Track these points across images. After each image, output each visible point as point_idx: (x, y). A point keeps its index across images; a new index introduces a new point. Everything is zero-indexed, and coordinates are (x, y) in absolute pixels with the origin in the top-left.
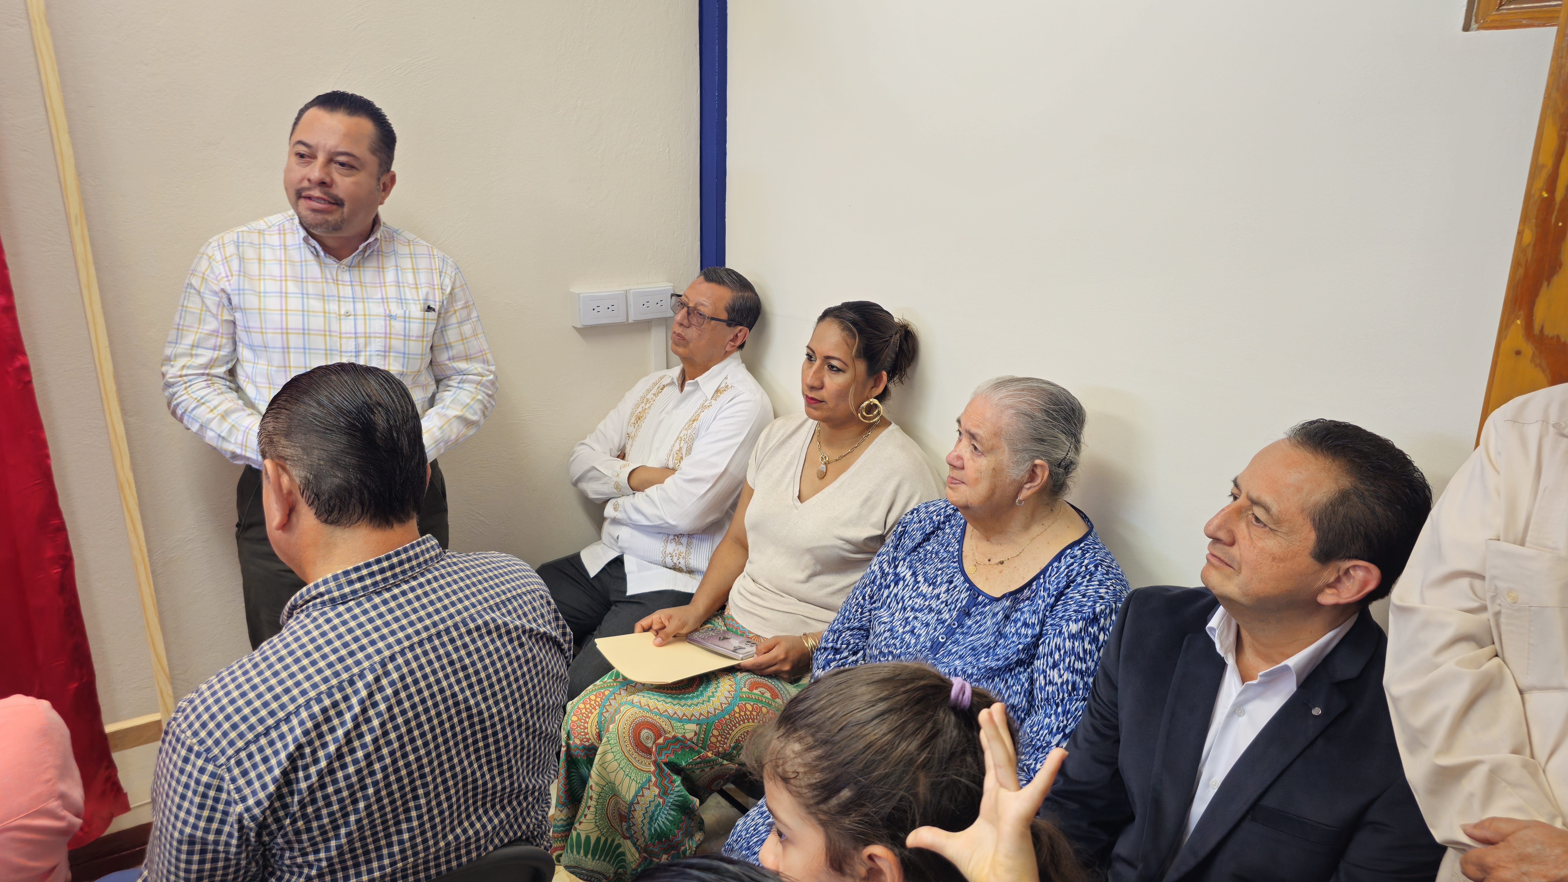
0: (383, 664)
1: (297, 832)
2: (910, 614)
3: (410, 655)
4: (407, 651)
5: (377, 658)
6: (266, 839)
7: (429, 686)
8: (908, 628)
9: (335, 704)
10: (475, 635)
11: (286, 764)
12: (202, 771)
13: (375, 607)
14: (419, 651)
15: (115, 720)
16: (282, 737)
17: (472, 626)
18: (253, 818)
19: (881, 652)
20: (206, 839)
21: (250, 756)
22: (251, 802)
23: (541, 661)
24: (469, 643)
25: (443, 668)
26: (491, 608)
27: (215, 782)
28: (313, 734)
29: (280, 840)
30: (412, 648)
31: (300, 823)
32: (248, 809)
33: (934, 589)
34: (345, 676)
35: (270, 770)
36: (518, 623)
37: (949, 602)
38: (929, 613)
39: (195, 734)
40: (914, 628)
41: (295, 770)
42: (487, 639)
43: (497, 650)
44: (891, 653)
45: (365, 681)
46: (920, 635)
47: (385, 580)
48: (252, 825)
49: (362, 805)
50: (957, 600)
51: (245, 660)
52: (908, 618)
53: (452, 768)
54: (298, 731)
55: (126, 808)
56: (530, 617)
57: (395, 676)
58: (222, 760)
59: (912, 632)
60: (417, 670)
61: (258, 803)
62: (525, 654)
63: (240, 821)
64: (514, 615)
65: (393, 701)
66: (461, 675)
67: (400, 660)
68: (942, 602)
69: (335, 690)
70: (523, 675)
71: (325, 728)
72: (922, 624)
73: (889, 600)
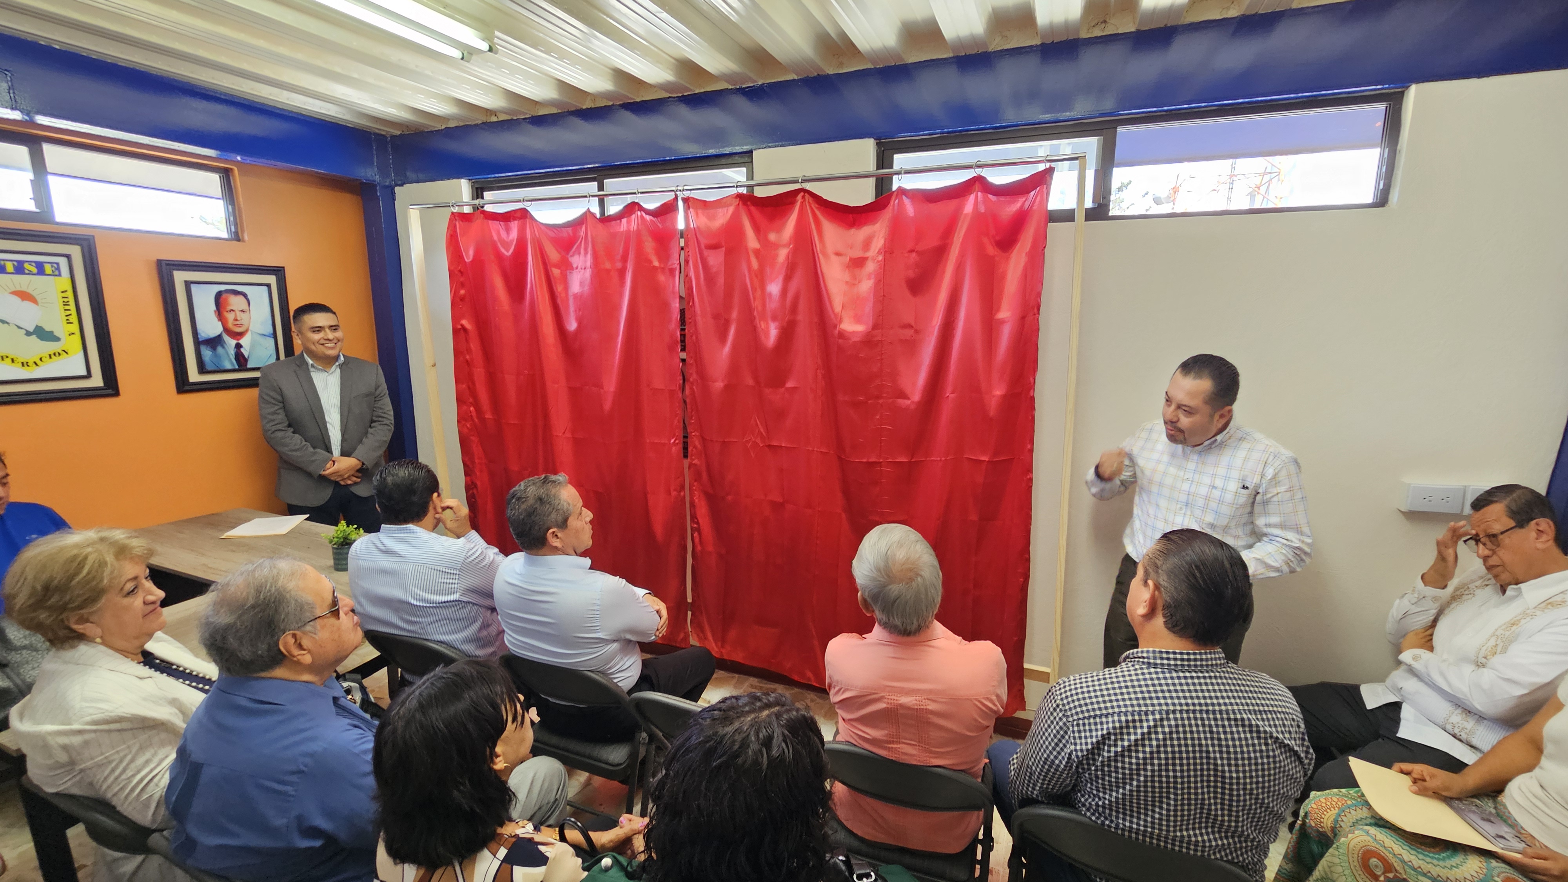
0: (1167, 712)
1: (1097, 777)
3: (1185, 716)
5: (1165, 708)
6: (1081, 770)
9: (1134, 721)
10: (1233, 723)
11: (1100, 739)
12: (1060, 719)
13: (1172, 679)
16: (1102, 723)
18: (1077, 756)
21: (1084, 725)
22: (1078, 747)
24: (1227, 727)
25: (1205, 732)
27: (1065, 728)
28: (1118, 731)
29: (1087, 776)
30: (1187, 712)
31: (1099, 773)
32: (1076, 751)
34: (1144, 709)
35: (1091, 737)
39: (1062, 699)
41: (1104, 744)
42: (1241, 730)
43: (1246, 739)
45: (1154, 717)
48: (1076, 759)
49: (1135, 783)
51: (1095, 674)
54: (1111, 725)
55: (1024, 708)
57: (1172, 723)
58: (1071, 719)
60: (1187, 726)
61: (1082, 750)
63: (1070, 754)
64: (1267, 724)
65: (1168, 736)
67: (1178, 716)
69: (1136, 714)
71: (1125, 731)
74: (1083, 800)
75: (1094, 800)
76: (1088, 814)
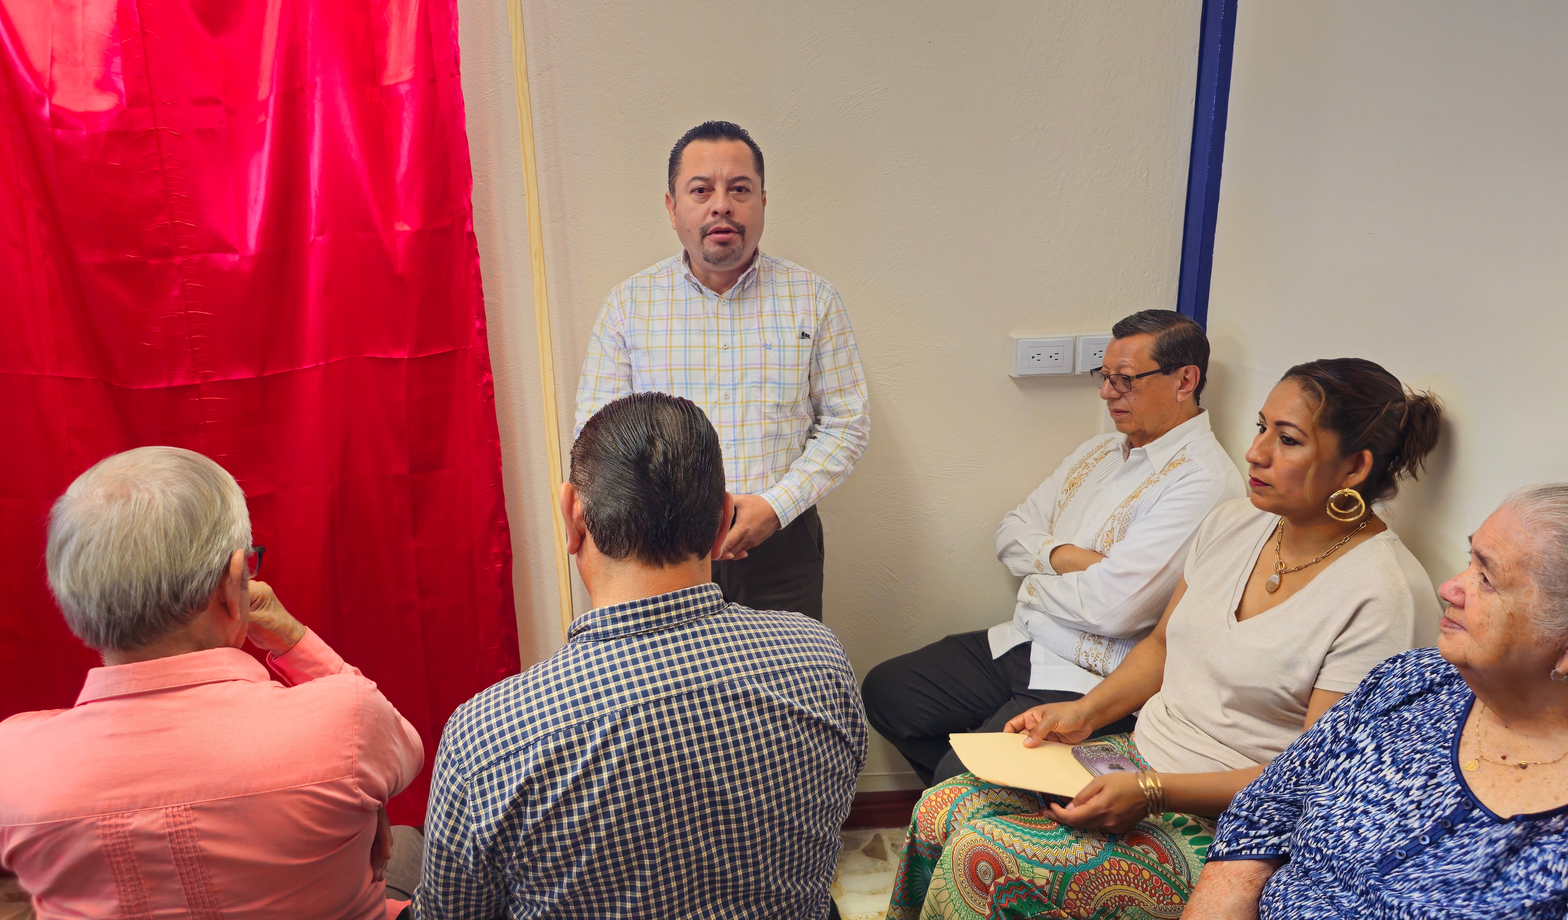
0: (624, 715)
2: (1359, 805)
3: (653, 711)
4: (651, 705)
5: (619, 707)
6: (499, 865)
8: (1350, 824)
9: (570, 745)
10: (731, 704)
11: (517, 794)
13: (632, 651)
14: (664, 708)
16: (518, 766)
17: (729, 693)
18: (484, 841)
19: (1306, 845)
21: (490, 778)
22: (484, 824)
23: (809, 751)
24: (723, 712)
25: (687, 732)
26: (757, 676)
27: (461, 795)
28: (545, 772)
30: (657, 703)
31: (527, 859)
32: (480, 831)
33: (1403, 778)
34: (585, 718)
35: (503, 795)
36: (787, 700)
37: (1424, 804)
38: (1388, 811)
39: (455, 742)
40: (1360, 826)
41: (524, 804)
42: (745, 711)
43: (754, 726)
44: (1319, 850)
45: (603, 728)
46: (1366, 839)
47: (648, 624)
48: (483, 847)
50: (1437, 805)
52: (1356, 809)
53: (685, 845)
54: (531, 765)
56: (805, 697)
57: (633, 730)
58: (469, 774)
59: (1356, 830)
60: (657, 728)
61: (489, 827)
62: (788, 738)
63: (474, 840)
64: (785, 691)
65: (626, 756)
66: (707, 745)
67: (642, 714)
68: (1412, 802)
69: (573, 731)
70: (783, 762)
71: (556, 768)
72: (1374, 824)
73: (1334, 775)
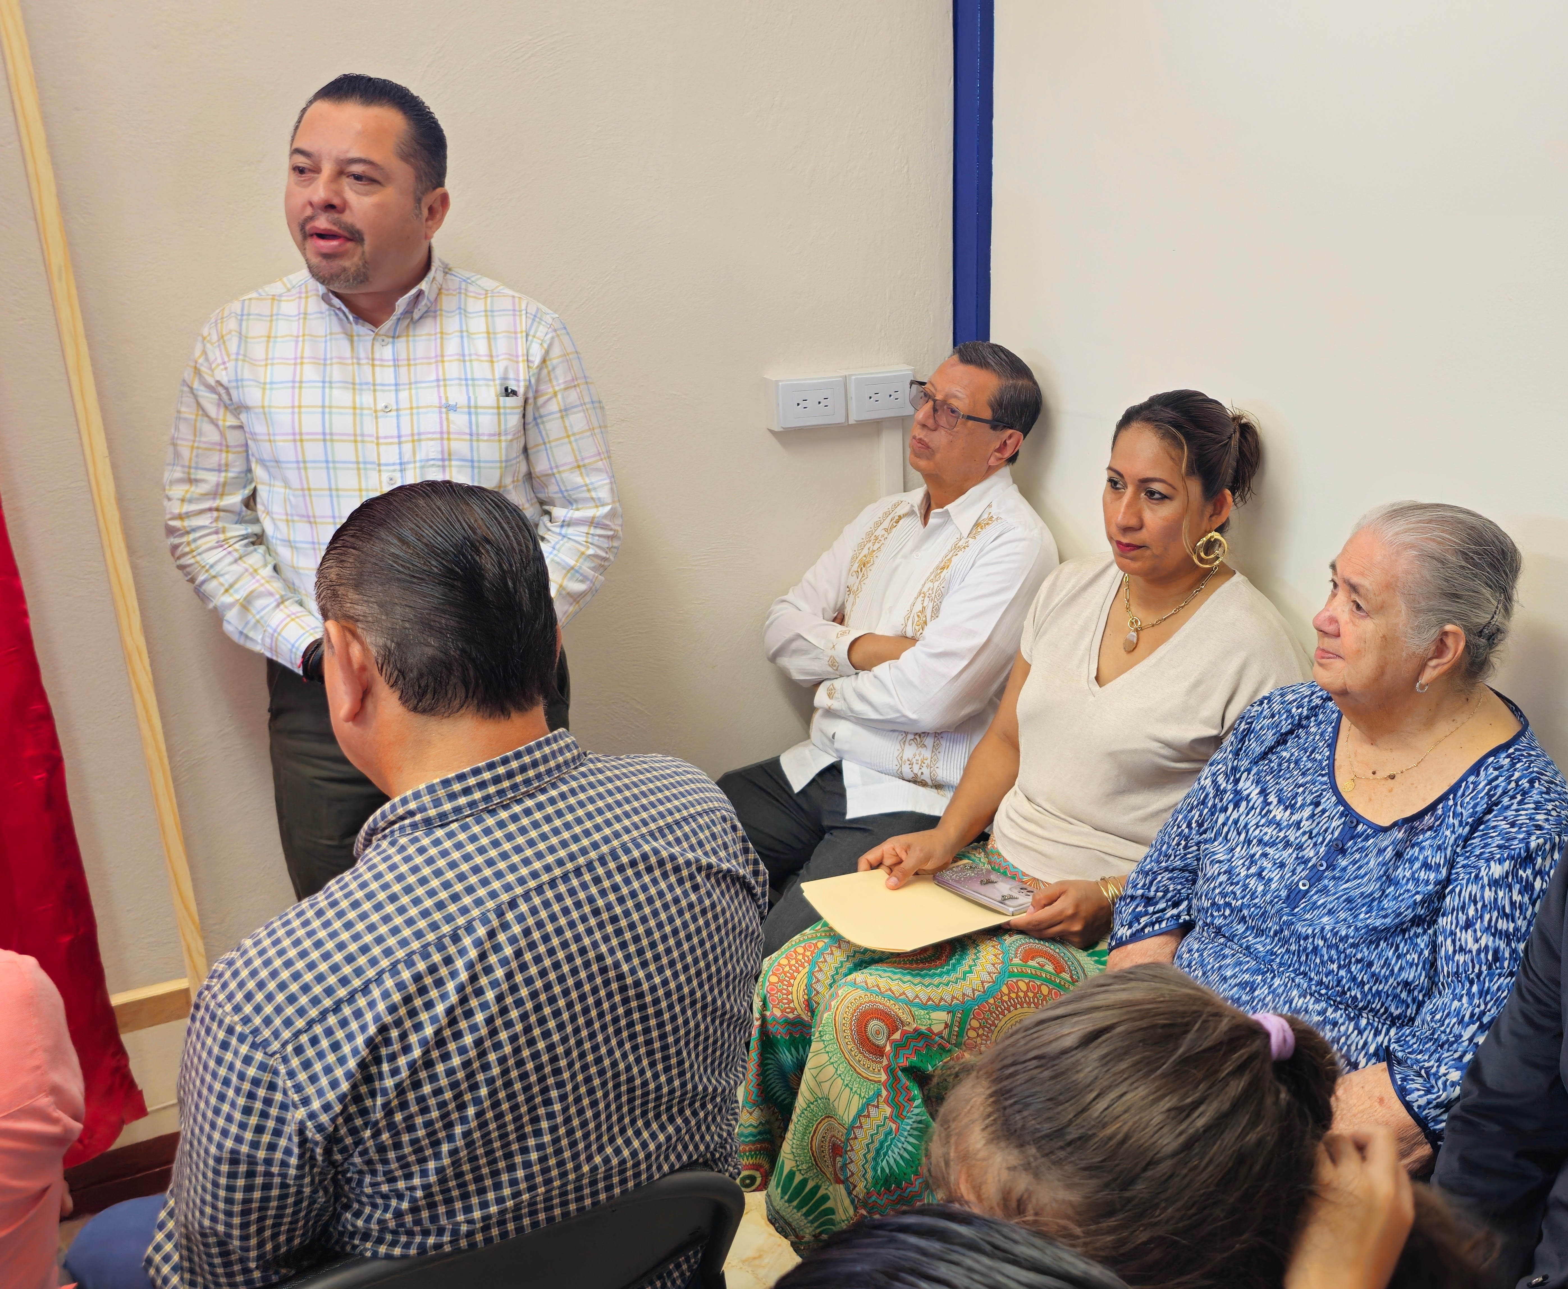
0: (500, 913)
1: (381, 1149)
2: (1257, 850)
3: (537, 901)
4: (533, 894)
5: (490, 904)
6: (338, 1157)
7: (565, 945)
8: (1253, 870)
9: (433, 969)
10: (630, 872)
11: (364, 1052)
12: (248, 1060)
13: (487, 831)
14: (550, 894)
15: (126, 988)
16: (358, 1014)
17: (625, 859)
18: (320, 1128)
20: (255, 1157)
21: (314, 1041)
22: (316, 1105)
23: (723, 911)
24: (622, 884)
25: (584, 919)
26: (651, 833)
27: (266, 1077)
28: (402, 1011)
29: (357, 1160)
30: (539, 890)
31: (385, 1136)
32: (312, 1116)
33: (1292, 814)
34: (446, 929)
35: (342, 1061)
36: (690, 856)
37: (1315, 832)
38: (1285, 848)
39: (237, 1009)
40: (1262, 869)
41: (378, 1061)
42: (647, 879)
44: (1228, 905)
45: (474, 936)
46: (1270, 880)
47: (501, 793)
48: (318, 1137)
49: (471, 1111)
50: (1326, 830)
52: (1254, 855)
53: (598, 1060)
54: (381, 1007)
55: (140, 1111)
56: (708, 847)
57: (517, 929)
58: (276, 1046)
59: (1259, 875)
60: (547, 921)
61: (327, 1107)
62: (700, 900)
63: (301, 1131)
64: (685, 845)
65: (514, 965)
66: (610, 929)
67: (524, 907)
68: (1304, 833)
69: (432, 949)
70: (698, 931)
71: (418, 1002)
72: (1275, 864)
73: (1226, 829)
74: (360, 1223)
75: (386, 1209)
76: (382, 1249)
